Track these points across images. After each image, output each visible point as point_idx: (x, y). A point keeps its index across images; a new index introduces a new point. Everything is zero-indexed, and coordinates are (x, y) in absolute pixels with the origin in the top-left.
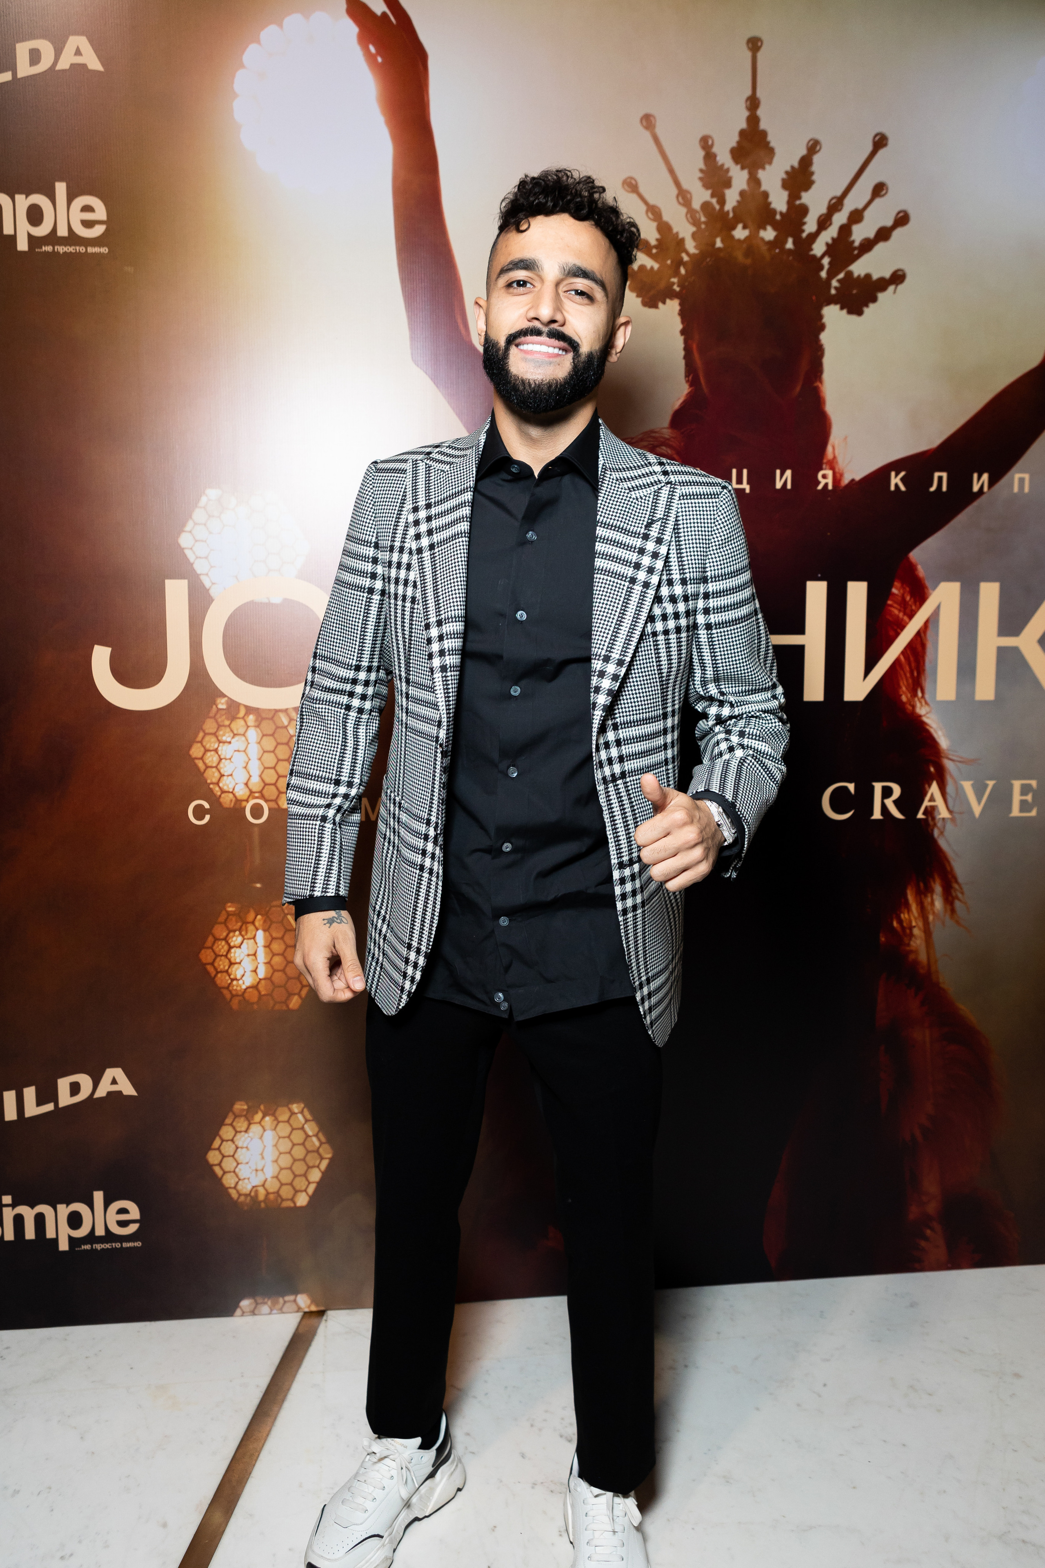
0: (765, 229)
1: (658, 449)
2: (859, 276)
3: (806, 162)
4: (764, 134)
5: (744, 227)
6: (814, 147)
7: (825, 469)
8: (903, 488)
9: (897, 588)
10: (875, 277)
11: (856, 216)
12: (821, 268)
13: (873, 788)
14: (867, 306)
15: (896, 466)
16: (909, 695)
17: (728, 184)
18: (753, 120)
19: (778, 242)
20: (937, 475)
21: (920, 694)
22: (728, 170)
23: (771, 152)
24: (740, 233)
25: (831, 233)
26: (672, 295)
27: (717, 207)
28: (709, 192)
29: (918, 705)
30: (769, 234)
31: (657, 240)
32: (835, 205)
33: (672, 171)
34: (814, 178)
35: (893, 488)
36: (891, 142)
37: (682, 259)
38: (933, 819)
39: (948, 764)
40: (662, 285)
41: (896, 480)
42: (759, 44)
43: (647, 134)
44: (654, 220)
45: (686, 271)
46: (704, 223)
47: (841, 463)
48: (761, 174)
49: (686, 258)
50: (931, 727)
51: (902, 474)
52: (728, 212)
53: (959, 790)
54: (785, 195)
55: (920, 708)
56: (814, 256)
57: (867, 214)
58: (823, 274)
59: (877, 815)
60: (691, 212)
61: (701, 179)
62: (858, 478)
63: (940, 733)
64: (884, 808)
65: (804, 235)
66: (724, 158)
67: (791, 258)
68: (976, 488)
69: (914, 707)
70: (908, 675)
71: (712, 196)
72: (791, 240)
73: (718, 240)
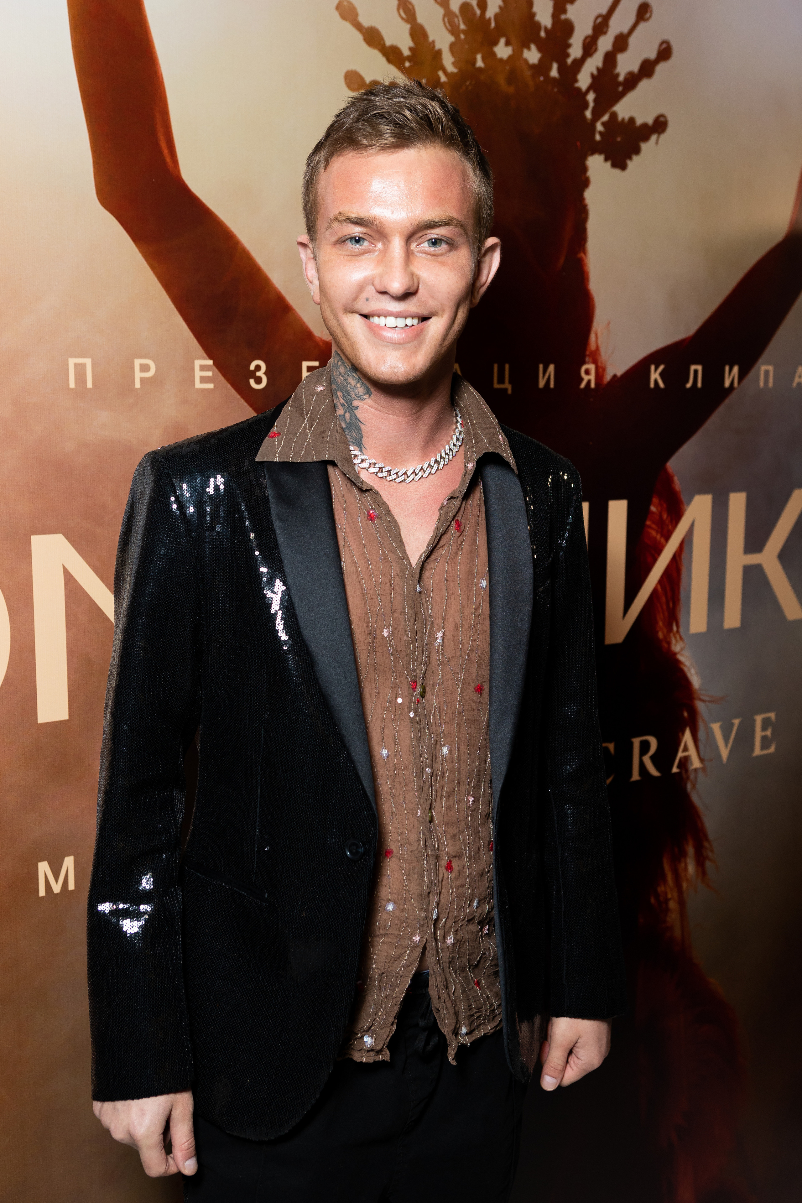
0: (529, 48)
2: (623, 120)
5: (507, 44)
7: (588, 363)
8: (662, 385)
9: (654, 506)
10: (639, 122)
11: (621, 43)
12: (586, 105)
13: (631, 745)
14: (630, 158)
15: (654, 358)
16: (665, 631)
19: (542, 68)
20: (693, 367)
21: (675, 628)
24: (503, 51)
25: (594, 64)
27: (478, 12)
29: (673, 641)
30: (532, 55)
31: (410, 49)
32: (601, 27)
35: (652, 385)
38: (687, 770)
39: (700, 706)
41: (655, 375)
44: (407, 21)
46: (464, 32)
47: (605, 355)
50: (685, 666)
51: (662, 367)
52: (490, 19)
53: (710, 733)
54: (550, 5)
55: (676, 645)
56: (579, 90)
57: (631, 41)
58: (588, 114)
59: (636, 776)
60: (448, 14)
62: (619, 373)
63: (693, 671)
64: (642, 765)
65: (569, 61)
67: (555, 90)
68: (727, 384)
69: (669, 643)
70: (665, 607)
72: (555, 66)
73: (479, 57)
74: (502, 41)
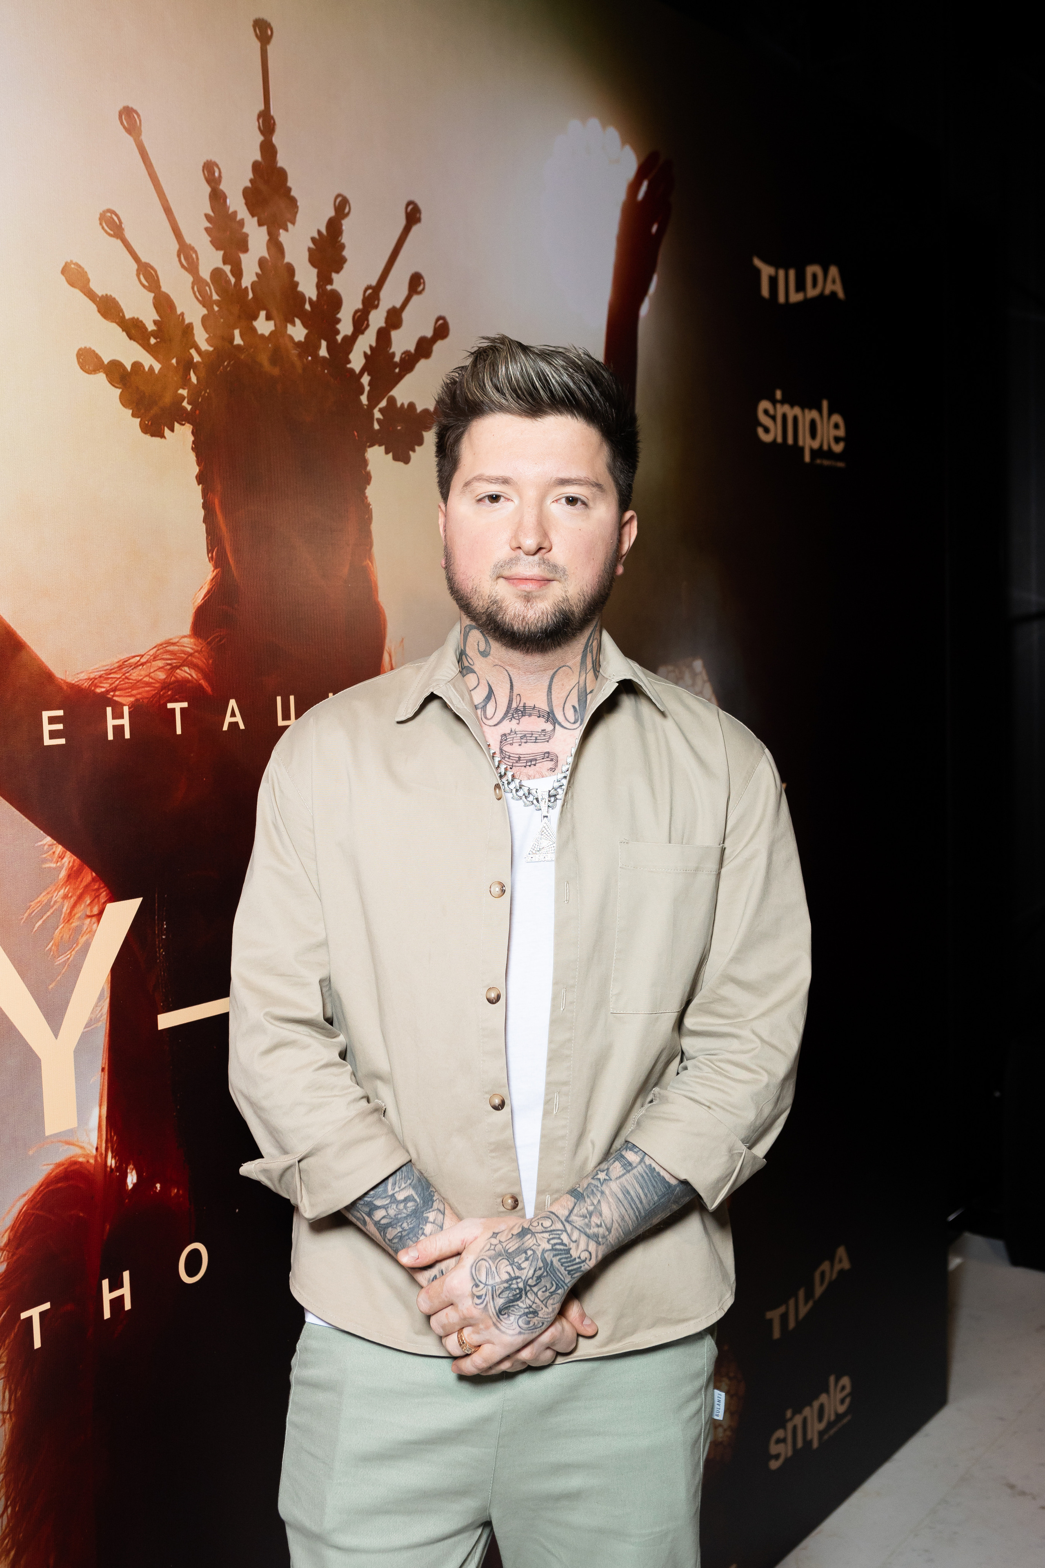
0: (293, 324)
1: (178, 671)
2: (402, 405)
3: (334, 226)
4: (282, 175)
5: (268, 318)
6: (342, 207)
10: (419, 408)
11: (394, 318)
12: (361, 390)
14: (413, 450)
17: (243, 245)
18: (268, 149)
19: (308, 347)
22: (242, 223)
23: (293, 203)
24: (264, 326)
25: (366, 341)
26: (183, 417)
27: (233, 280)
28: (221, 253)
30: (298, 332)
31: (155, 322)
32: (371, 299)
33: (168, 211)
34: (345, 253)
36: (424, 216)
37: (193, 358)
40: (167, 399)
42: (269, 32)
43: (129, 140)
44: (149, 289)
45: (198, 379)
46: (218, 303)
48: (284, 237)
49: (197, 358)
52: (246, 288)
54: (314, 272)
56: (352, 371)
57: (405, 315)
58: (364, 399)
60: (198, 281)
61: (206, 229)
65: (339, 338)
66: (236, 204)
67: (326, 371)
71: (225, 263)
72: (324, 344)
73: (237, 333)
74: (263, 314)
